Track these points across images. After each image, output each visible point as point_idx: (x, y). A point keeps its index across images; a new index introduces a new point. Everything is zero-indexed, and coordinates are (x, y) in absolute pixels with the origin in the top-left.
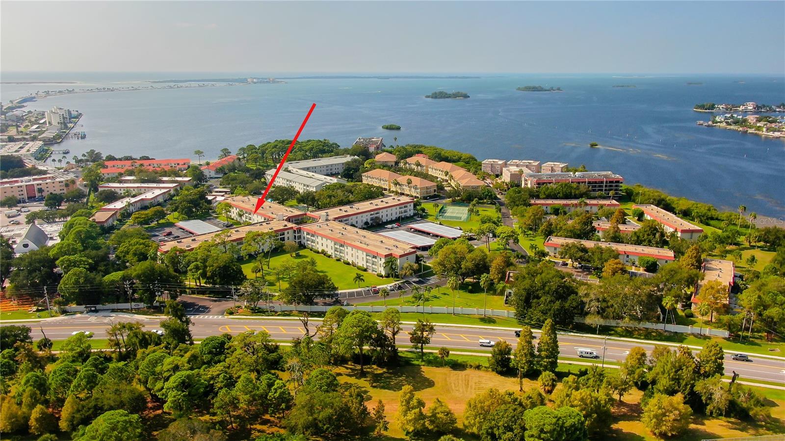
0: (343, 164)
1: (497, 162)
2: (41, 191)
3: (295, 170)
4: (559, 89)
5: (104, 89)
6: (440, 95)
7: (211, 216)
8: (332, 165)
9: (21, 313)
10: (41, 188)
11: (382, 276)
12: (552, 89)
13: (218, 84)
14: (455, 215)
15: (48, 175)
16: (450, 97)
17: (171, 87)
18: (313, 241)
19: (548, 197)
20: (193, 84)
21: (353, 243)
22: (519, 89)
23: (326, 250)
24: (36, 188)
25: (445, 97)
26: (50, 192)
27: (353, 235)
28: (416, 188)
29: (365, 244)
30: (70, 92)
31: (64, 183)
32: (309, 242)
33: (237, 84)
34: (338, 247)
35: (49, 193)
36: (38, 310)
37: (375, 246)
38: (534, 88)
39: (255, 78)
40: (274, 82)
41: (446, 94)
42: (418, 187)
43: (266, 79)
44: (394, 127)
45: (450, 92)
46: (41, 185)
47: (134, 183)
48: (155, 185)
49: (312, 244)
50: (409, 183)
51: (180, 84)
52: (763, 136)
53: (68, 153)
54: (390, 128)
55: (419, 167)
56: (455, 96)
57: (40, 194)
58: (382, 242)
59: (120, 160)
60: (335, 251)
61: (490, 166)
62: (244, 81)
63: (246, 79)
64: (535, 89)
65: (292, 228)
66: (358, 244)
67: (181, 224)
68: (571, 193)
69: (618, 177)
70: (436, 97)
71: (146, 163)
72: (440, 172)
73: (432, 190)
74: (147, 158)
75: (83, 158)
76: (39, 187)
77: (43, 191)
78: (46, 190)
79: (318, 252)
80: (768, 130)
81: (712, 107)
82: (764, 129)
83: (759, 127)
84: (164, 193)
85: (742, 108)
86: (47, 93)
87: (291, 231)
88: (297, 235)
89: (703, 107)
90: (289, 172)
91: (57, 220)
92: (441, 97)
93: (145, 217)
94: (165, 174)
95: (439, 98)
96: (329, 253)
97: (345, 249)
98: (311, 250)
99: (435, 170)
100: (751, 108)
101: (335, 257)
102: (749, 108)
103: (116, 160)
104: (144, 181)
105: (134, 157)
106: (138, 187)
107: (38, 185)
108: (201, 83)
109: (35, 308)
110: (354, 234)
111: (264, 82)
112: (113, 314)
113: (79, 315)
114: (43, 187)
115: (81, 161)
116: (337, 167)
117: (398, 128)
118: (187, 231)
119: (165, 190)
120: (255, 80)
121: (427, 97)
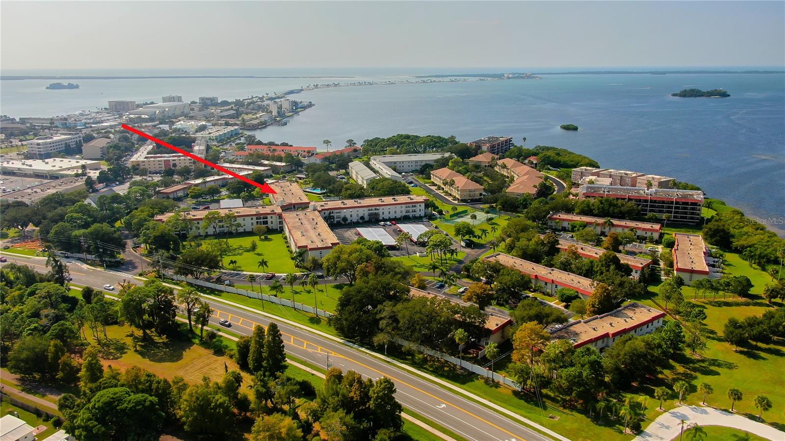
6: (688, 94)
8: (422, 161)
10: (175, 164)
21: (295, 232)
25: (696, 96)
27: (309, 226)
28: (457, 189)
29: (303, 234)
30: (336, 85)
33: (489, 79)
41: (699, 92)
44: (571, 127)
46: (175, 160)
47: (241, 164)
48: (252, 167)
54: (567, 128)
56: (710, 94)
58: (319, 234)
59: (266, 144)
62: (500, 76)
65: (275, 213)
70: (684, 96)
71: (279, 148)
73: (477, 193)
74: (286, 145)
86: (316, 86)
87: (274, 216)
92: (691, 96)
95: (688, 97)
98: (283, 235)
106: (239, 168)
107: (173, 161)
110: (312, 224)
114: (177, 162)
117: (576, 129)
120: (510, 76)
121: (674, 95)
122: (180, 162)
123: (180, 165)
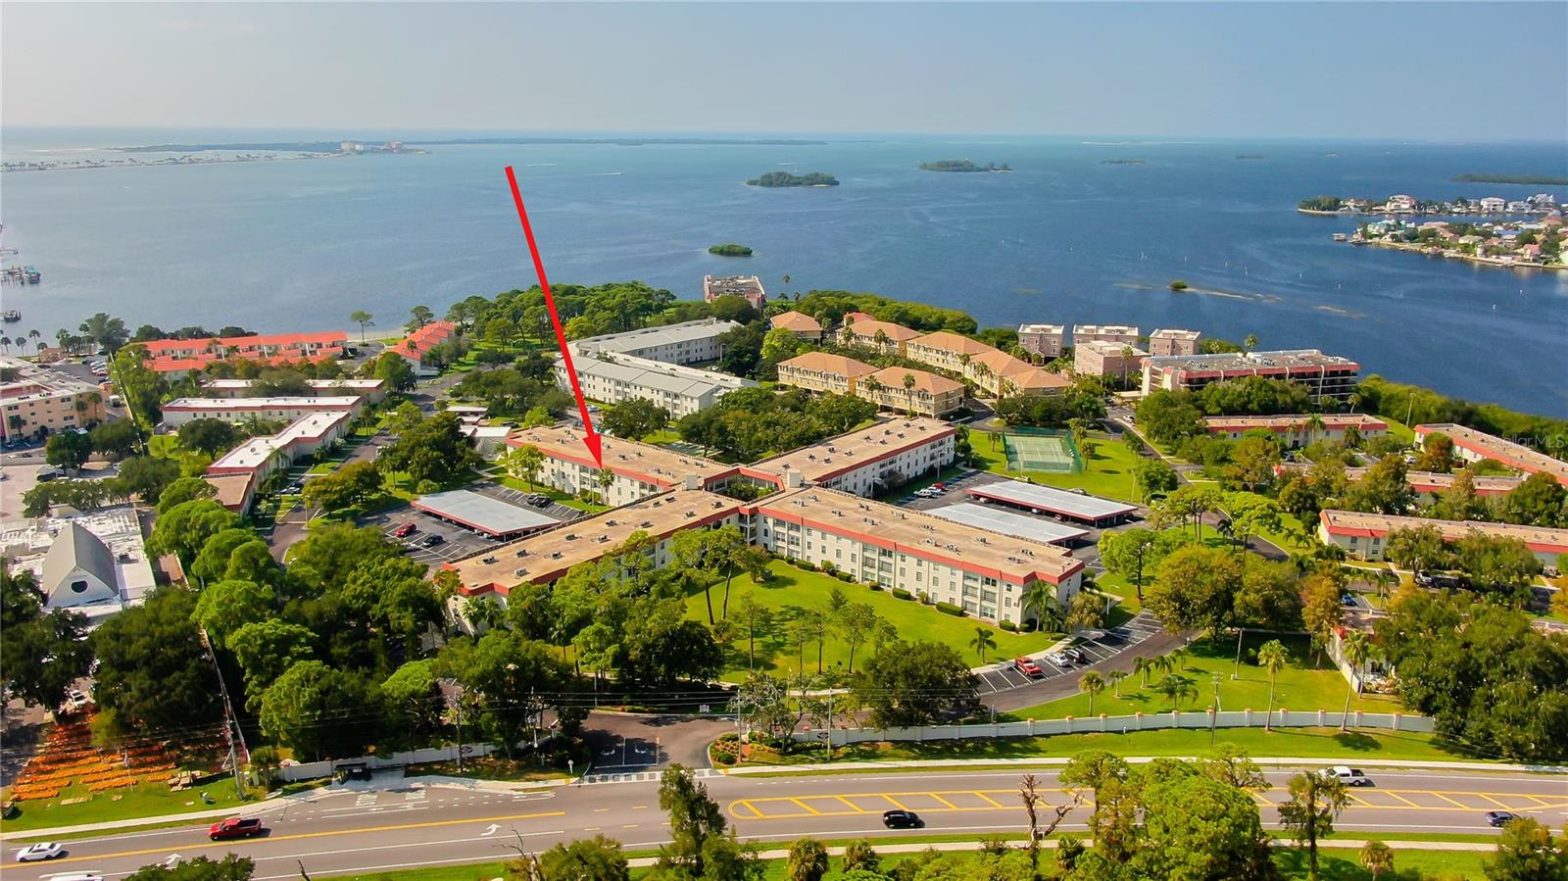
0: (711, 338)
1: (1050, 330)
2: (17, 422)
3: (620, 358)
4: (1005, 167)
5: (22, 164)
6: (777, 180)
7: (480, 477)
8: (688, 342)
9: (148, 792)
10: (18, 417)
11: (1013, 629)
12: (992, 167)
13: (281, 155)
14: (1040, 458)
15: (23, 383)
16: (799, 184)
17: (175, 162)
18: (793, 541)
19: (1229, 411)
20: (226, 155)
21: (916, 546)
22: (924, 167)
23: (835, 562)
24: (6, 415)
25: (788, 184)
26: (39, 424)
27: (897, 525)
28: (923, 395)
29: (950, 548)
31: (74, 400)
32: (780, 543)
33: (321, 154)
34: (875, 556)
35: (36, 428)
36: (197, 782)
37: (974, 552)
38: (954, 165)
39: (357, 143)
40: (400, 150)
41: (791, 177)
42: (931, 392)
43: (382, 144)
44: (737, 249)
45: (796, 172)
46: (16, 407)
47: (246, 396)
48: (303, 401)
49: (792, 547)
50: (908, 386)
51: (195, 155)
52: (1477, 263)
53: (17, 319)
54: (728, 252)
55: (883, 344)
56: (812, 180)
57: (16, 431)
58: (984, 541)
59: (174, 336)
60: (864, 564)
61: (1038, 338)
62: (333, 147)
63: (338, 145)
64: (957, 167)
65: (736, 509)
66: (929, 548)
67: (425, 502)
68: (1275, 401)
69: (1340, 361)
70: (770, 184)
71: (242, 343)
72: (939, 356)
73: (956, 398)
74: (237, 333)
75: (82, 334)
76: (14, 413)
77: (24, 423)
78: (30, 419)
79: (813, 569)
80: (1486, 252)
81: (1335, 205)
82: (1479, 251)
83: (1466, 246)
84: (339, 421)
85: (1389, 207)
87: (734, 518)
88: (748, 526)
89: (1317, 205)
90: (610, 360)
91: (106, 503)
92: (781, 185)
93: (341, 491)
94: (312, 371)
95: (779, 186)
96: (845, 569)
97: (895, 561)
98: (791, 562)
99: (925, 350)
100: (1407, 206)
101: (864, 579)
102: (1403, 206)
103: (165, 337)
104: (271, 392)
105: (207, 330)
106: (263, 407)
107: (10, 408)
108: (243, 153)
109: (185, 776)
110: (895, 520)
111: (379, 151)
112: (416, 783)
113: (321, 792)
114: (23, 413)
115: (76, 340)
116: (698, 347)
117: (747, 253)
118: (449, 521)
119: (341, 415)
120: (358, 147)
121: (753, 183)
122: (33, 409)
123: (34, 419)
